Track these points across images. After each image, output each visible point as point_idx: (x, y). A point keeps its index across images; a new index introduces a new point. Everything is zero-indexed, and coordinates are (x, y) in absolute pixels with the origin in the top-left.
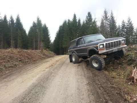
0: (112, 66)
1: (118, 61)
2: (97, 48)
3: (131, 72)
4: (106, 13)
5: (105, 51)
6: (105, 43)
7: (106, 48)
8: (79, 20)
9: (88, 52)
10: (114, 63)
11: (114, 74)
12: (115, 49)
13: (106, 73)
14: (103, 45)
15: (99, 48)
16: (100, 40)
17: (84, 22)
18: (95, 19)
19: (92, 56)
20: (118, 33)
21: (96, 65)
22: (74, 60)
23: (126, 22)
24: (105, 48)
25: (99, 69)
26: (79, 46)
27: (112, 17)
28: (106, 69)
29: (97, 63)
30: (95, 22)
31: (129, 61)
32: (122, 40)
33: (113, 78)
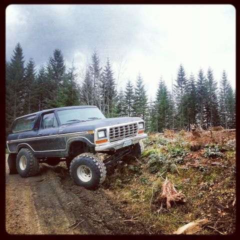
0: (118, 177)
1: (132, 167)
2: (92, 137)
3: (160, 188)
4: (95, 59)
5: (107, 145)
6: (108, 128)
7: (111, 138)
8: (31, 66)
9: (67, 146)
10: (122, 171)
11: (126, 194)
12: (127, 142)
13: (109, 193)
14: (105, 130)
15: (96, 139)
16: (94, 119)
17: (42, 72)
18: (74, 68)
19: (78, 158)
20: (119, 107)
21: (85, 178)
22: (22, 167)
23: (135, 85)
24: (108, 138)
25: (93, 186)
26: (41, 131)
27: (109, 73)
28: (107, 185)
29: (88, 172)
30: (71, 77)
31: (152, 165)
32: (139, 123)
33: (125, 203)
